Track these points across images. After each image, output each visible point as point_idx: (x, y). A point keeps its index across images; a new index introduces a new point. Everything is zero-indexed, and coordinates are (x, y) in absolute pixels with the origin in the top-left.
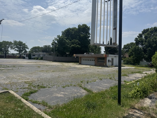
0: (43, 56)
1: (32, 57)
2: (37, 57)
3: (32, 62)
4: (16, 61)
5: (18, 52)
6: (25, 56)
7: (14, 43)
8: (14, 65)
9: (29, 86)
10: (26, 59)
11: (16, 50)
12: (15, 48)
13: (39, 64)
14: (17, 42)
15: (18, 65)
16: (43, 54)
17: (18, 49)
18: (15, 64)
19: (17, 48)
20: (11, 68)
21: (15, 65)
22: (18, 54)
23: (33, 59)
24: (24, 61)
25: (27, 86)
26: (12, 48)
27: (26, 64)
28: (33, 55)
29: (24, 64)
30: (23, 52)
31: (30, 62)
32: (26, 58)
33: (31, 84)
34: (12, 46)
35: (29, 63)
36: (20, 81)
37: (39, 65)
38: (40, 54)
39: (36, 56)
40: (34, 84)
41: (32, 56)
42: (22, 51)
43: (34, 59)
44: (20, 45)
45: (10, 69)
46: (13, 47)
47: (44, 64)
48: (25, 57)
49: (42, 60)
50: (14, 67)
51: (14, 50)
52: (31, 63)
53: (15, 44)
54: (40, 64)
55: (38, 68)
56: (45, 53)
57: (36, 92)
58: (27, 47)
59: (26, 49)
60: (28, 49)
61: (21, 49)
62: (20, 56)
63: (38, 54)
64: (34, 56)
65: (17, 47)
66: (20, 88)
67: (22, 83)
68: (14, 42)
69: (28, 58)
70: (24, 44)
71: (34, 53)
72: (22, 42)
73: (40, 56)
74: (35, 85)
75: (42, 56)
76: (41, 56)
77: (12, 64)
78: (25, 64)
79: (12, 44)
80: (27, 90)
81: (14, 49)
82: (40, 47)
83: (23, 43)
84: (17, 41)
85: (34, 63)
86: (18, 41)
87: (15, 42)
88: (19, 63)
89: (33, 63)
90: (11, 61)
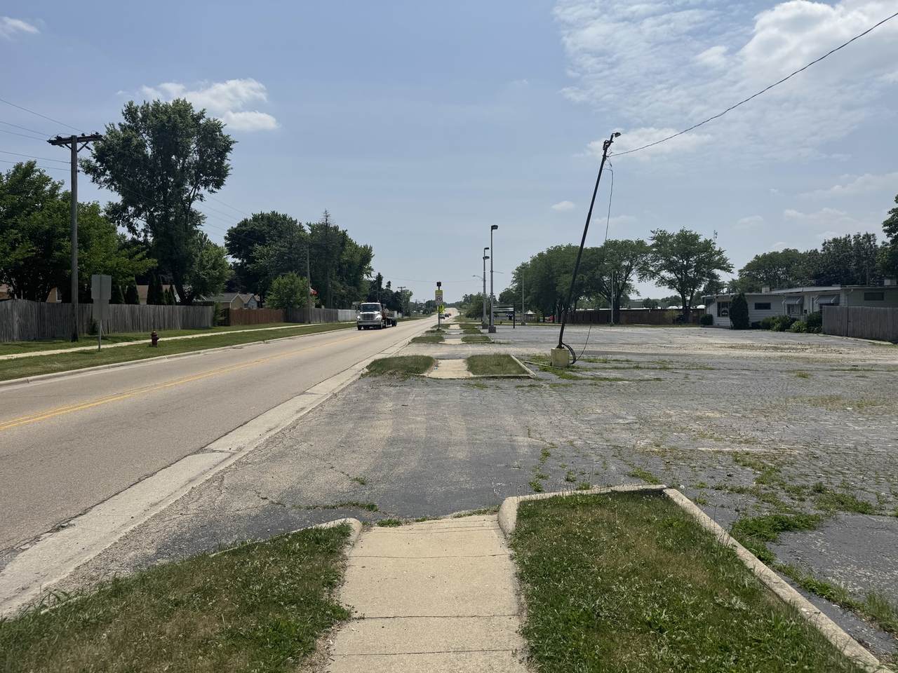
0: (821, 305)
1: (755, 315)
2: (784, 312)
3: (757, 344)
4: (666, 336)
5: (674, 293)
6: (712, 310)
7: (653, 246)
8: (662, 358)
9: (760, 481)
10: (719, 327)
11: (663, 281)
12: (660, 269)
13: (802, 354)
14: (672, 236)
15: (679, 359)
16: (823, 295)
17: (672, 276)
18: (667, 351)
19: (671, 271)
20: (651, 375)
21: (667, 359)
22: (673, 301)
23: (756, 326)
24: (711, 341)
25: (747, 479)
26: (645, 272)
27: (721, 353)
28: (759, 306)
29: (712, 357)
30: (701, 289)
31: (743, 347)
32: (717, 320)
33: (769, 473)
34: (646, 263)
35: (737, 353)
36: (707, 447)
37: (801, 365)
38: (801, 296)
39: (779, 311)
40: (791, 479)
41: (751, 307)
42: (695, 283)
43: (766, 326)
44: (686, 255)
45: (646, 377)
46: (651, 269)
47: (834, 355)
48: (711, 317)
49: (818, 332)
50: (666, 369)
51: (656, 279)
52: (752, 348)
53: (659, 252)
54: (807, 360)
55: (801, 380)
56: (836, 288)
57: (808, 524)
58: (725, 261)
59: (717, 272)
60: (728, 269)
61: (691, 273)
62: (686, 310)
63: (790, 297)
64: (767, 306)
65: (670, 267)
66: (714, 484)
67: (720, 457)
68: (654, 242)
69: (727, 321)
70: (708, 245)
71: (765, 290)
72: (696, 237)
73: (805, 308)
74: (800, 482)
75: (817, 309)
76: (811, 307)
77: (650, 351)
78: (716, 353)
79: (647, 250)
80: (753, 501)
81: (653, 275)
82: (801, 251)
83: (701, 240)
84: (670, 232)
85: (766, 348)
86: (677, 232)
87: (662, 239)
88: (682, 352)
89: (760, 348)
90: (644, 339)
